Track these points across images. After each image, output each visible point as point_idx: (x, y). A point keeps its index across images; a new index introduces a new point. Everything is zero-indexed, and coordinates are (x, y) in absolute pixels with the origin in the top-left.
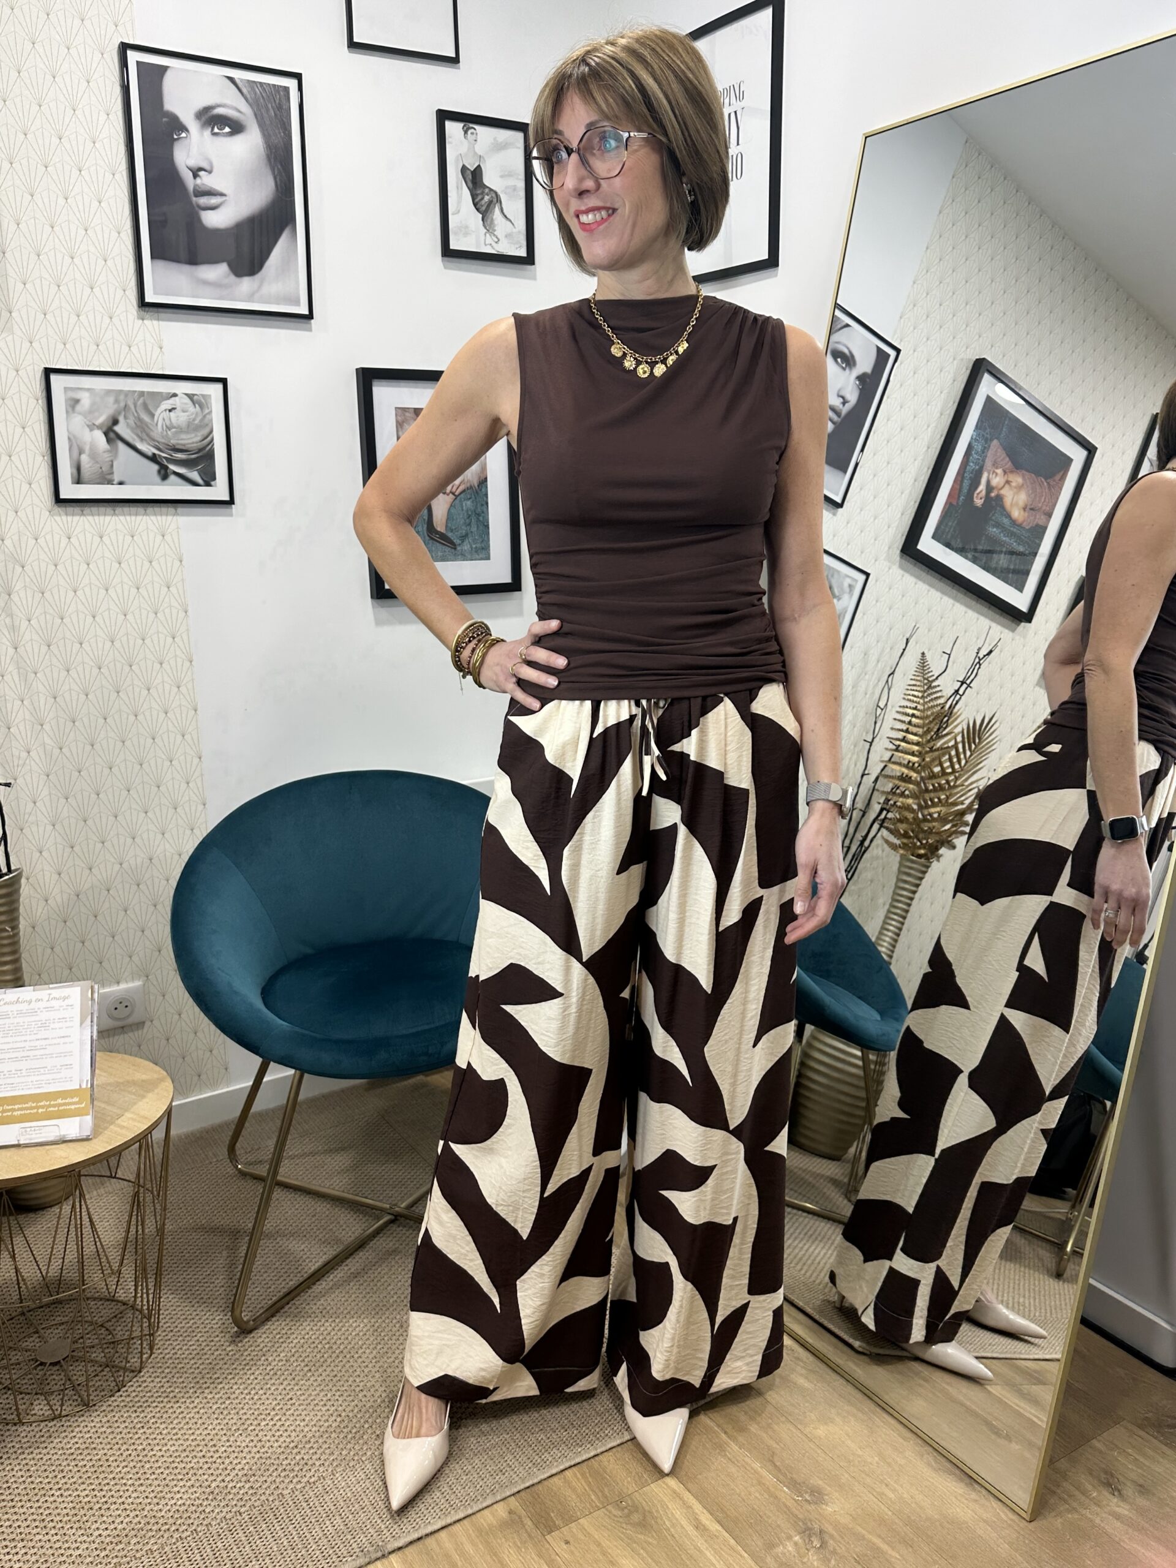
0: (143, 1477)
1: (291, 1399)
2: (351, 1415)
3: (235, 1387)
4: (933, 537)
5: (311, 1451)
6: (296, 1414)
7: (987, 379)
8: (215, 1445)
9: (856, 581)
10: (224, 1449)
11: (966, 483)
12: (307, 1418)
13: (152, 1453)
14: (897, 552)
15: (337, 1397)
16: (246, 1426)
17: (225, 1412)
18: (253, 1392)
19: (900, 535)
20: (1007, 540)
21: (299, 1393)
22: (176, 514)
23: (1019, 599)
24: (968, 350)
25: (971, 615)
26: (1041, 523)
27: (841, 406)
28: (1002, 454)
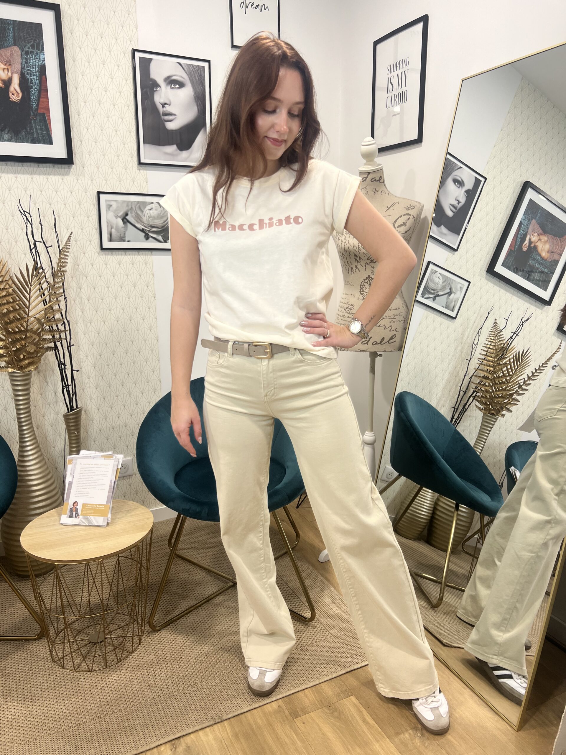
0: (120, 677)
1: (186, 646)
2: (211, 655)
3: (162, 639)
4: (502, 265)
5: (193, 671)
6: (187, 653)
7: (530, 189)
8: (152, 665)
9: (464, 285)
11: (519, 240)
12: (192, 656)
13: (125, 666)
14: (484, 272)
15: (206, 647)
16: (165, 657)
17: (157, 650)
18: (170, 642)
19: (486, 264)
20: (539, 266)
21: (189, 644)
22: (152, 255)
23: (546, 295)
24: (521, 177)
25: (521, 302)
26: (556, 258)
27: (457, 205)
28: (537, 226)
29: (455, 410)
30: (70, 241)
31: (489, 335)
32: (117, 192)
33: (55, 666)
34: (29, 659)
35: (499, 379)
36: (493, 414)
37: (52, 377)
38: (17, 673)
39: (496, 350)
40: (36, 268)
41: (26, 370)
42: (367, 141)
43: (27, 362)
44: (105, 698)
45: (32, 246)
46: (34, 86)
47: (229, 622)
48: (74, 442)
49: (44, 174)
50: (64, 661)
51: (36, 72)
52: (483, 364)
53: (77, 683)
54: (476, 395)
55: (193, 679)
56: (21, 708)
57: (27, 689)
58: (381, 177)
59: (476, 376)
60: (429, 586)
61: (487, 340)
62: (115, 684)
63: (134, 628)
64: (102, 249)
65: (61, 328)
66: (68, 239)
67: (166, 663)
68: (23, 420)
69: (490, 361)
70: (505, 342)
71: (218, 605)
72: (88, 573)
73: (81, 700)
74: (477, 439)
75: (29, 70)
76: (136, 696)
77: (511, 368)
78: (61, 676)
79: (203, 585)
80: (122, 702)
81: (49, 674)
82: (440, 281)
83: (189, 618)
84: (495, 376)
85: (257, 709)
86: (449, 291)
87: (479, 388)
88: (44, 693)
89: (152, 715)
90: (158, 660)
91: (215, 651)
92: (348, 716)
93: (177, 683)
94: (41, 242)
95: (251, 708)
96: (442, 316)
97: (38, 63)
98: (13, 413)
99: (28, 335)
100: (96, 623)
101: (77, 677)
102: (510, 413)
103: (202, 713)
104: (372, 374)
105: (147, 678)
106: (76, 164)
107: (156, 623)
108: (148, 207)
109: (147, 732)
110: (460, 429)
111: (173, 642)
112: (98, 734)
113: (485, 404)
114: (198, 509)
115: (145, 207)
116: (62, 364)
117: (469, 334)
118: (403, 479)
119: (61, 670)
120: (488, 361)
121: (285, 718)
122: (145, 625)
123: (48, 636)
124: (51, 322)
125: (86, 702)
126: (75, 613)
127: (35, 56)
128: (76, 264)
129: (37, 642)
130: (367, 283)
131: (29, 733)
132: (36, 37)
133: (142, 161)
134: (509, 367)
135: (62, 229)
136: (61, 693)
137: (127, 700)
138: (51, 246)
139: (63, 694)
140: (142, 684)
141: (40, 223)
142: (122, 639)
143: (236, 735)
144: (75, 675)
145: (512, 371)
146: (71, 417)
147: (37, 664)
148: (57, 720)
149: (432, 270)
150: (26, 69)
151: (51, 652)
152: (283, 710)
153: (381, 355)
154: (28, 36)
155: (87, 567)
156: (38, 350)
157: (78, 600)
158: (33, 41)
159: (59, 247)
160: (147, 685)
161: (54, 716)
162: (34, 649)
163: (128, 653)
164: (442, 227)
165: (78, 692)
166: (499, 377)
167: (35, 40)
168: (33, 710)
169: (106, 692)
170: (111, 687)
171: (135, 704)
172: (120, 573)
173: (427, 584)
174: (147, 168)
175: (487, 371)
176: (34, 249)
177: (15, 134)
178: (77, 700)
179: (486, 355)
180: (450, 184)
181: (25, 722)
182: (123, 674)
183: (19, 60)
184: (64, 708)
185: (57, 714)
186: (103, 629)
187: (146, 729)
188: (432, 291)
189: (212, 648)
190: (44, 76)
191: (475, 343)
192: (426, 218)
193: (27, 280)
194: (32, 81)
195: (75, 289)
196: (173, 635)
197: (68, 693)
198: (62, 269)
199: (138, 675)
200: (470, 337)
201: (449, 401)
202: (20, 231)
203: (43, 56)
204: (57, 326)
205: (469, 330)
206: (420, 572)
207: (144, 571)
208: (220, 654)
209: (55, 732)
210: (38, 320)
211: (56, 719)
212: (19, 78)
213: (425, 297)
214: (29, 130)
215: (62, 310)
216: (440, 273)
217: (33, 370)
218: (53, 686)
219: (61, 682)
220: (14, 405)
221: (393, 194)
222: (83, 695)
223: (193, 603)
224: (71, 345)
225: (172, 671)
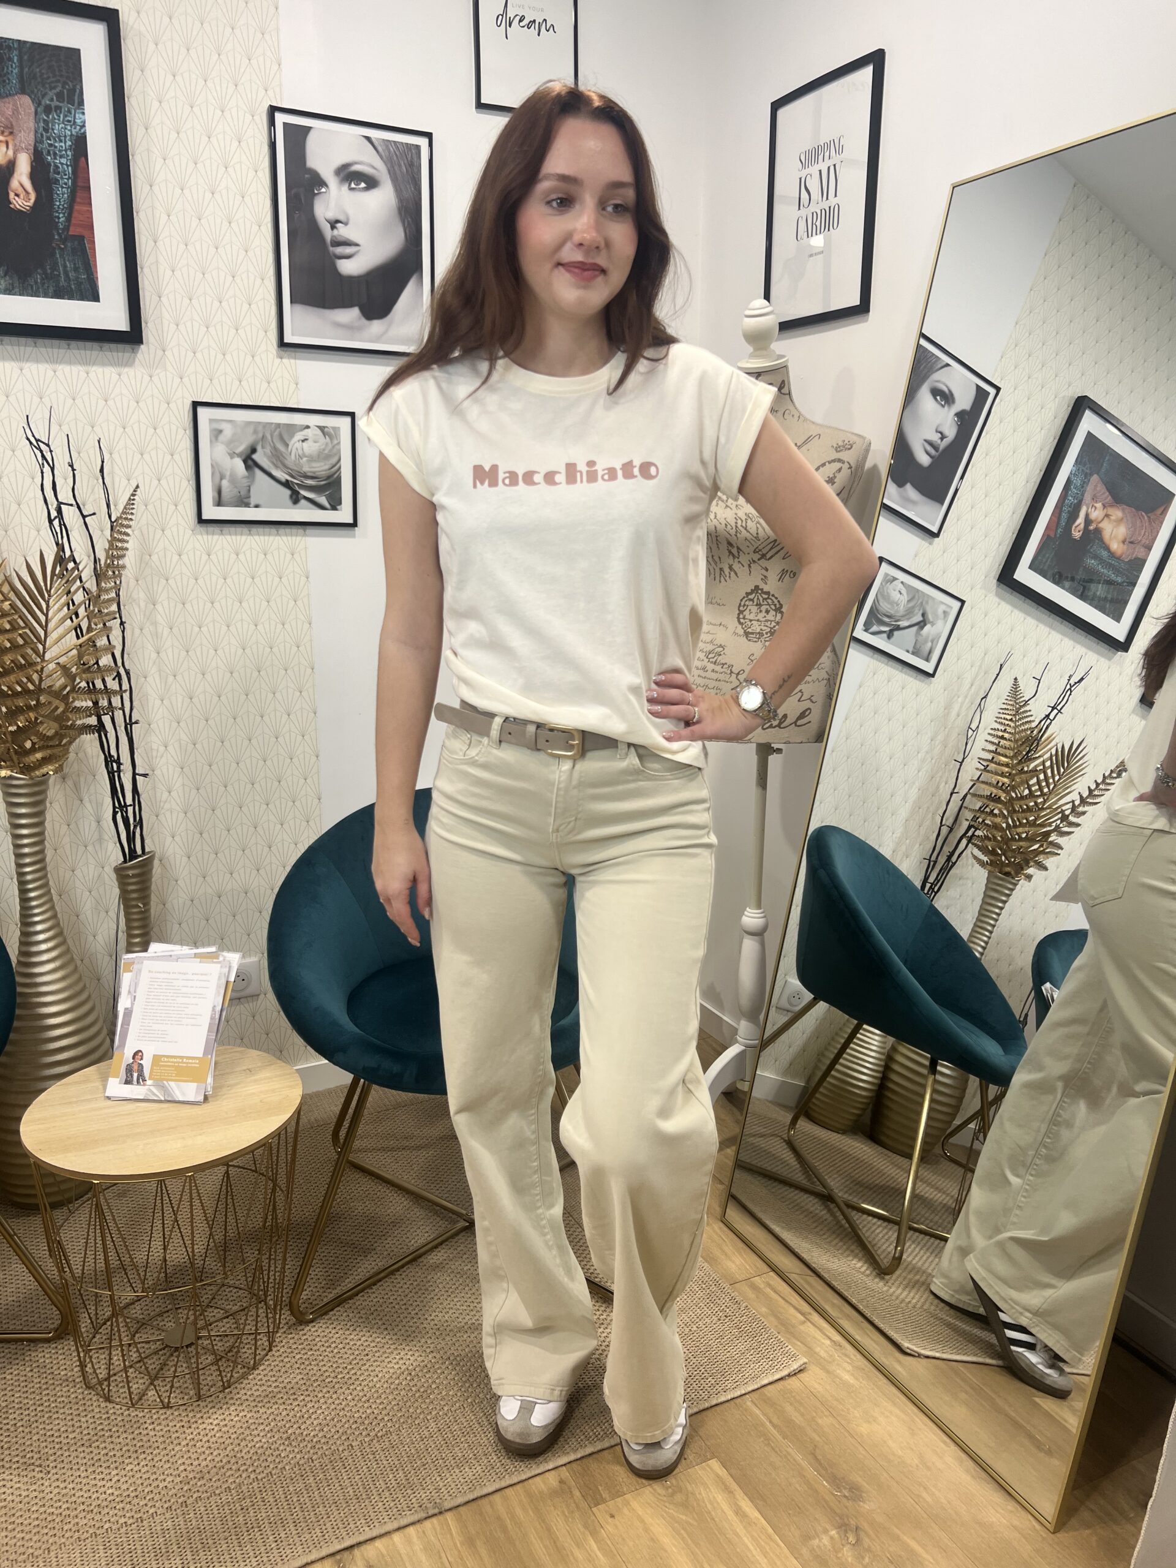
0: (228, 1419)
1: (367, 1355)
2: (420, 1374)
3: (317, 1339)
4: (1030, 567)
5: (381, 1407)
6: (370, 1369)
7: (1088, 413)
8: (294, 1394)
9: (951, 608)
10: (302, 1397)
11: (1064, 515)
12: (380, 1375)
13: (238, 1396)
14: (993, 582)
15: (408, 1357)
16: (324, 1378)
17: (307, 1363)
18: (333, 1345)
19: (997, 564)
20: (1105, 571)
21: (375, 1349)
22: (305, 535)
23: (1118, 630)
24: (1071, 388)
25: (1068, 643)
26: (1141, 555)
27: (939, 441)
28: (1101, 488)
29: (931, 864)
30: (133, 504)
31: (1001, 711)
32: (233, 402)
33: (90, 1396)
34: (35, 1381)
35: (1022, 802)
36: (1007, 874)
37: (92, 788)
38: (10, 1411)
39: (1016, 741)
40: (60, 560)
41: (37, 773)
42: (757, 306)
43: (39, 755)
44: (196, 1463)
45: (54, 514)
46: (62, 178)
47: (458, 1304)
48: (136, 924)
49: (80, 364)
50: (109, 1385)
51: (66, 150)
52: (988, 771)
53: (136, 1432)
54: (973, 835)
55: (381, 1425)
56: (18, 1485)
57: (31, 1445)
58: (783, 382)
59: (974, 795)
60: (873, 1229)
61: (998, 720)
62: (217, 1435)
63: (258, 1316)
64: (201, 521)
65: (113, 685)
66: (130, 499)
67: (325, 1390)
68: (29, 877)
69: (1003, 765)
70: (1034, 725)
71: (437, 1267)
72: (162, 1199)
73: (146, 1469)
74: (975, 925)
75: (51, 145)
76: (261, 1459)
77: (1046, 779)
78: (104, 1417)
79: (404, 1225)
80: (232, 1472)
81: (77, 1412)
82: (902, 597)
83: (374, 1295)
84: (1014, 795)
85: (515, 1487)
86: (921, 619)
87: (980, 820)
88: (67, 1454)
89: (295, 1500)
90: (307, 1384)
91: (429, 1366)
92: (704, 1502)
93: (348, 1432)
94: (71, 505)
95: (503, 1484)
96: (906, 670)
97: (70, 130)
98: (8, 864)
99: (43, 699)
100: (177, 1306)
101: (136, 1419)
102: (1044, 873)
103: (400, 1496)
104: (760, 790)
105: (284, 1423)
106: (148, 343)
107: (306, 1305)
108: (299, 436)
109: (283, 1535)
110: (941, 903)
111: (341, 1346)
112: (181, 1539)
113: (993, 852)
114: (396, 1068)
115: (292, 436)
116: (112, 762)
117: (961, 707)
118: (822, 1006)
119: (103, 1405)
120: (999, 764)
121: (573, 1505)
122: (281, 1309)
123: (76, 1333)
124: (91, 672)
125: (155, 1473)
126: (134, 1285)
127: (65, 116)
128: (146, 552)
129: (54, 1345)
130: (752, 600)
131: (35, 1538)
132: (68, 78)
133: (286, 341)
134: (1042, 776)
135: (117, 480)
136: (102, 1453)
137: (242, 1469)
138: (94, 514)
139: (107, 1454)
140: (273, 1434)
141: (71, 466)
142: (232, 1340)
143: (470, 1542)
144: (133, 1414)
145: (1048, 785)
146: (130, 873)
147: (54, 1392)
148: (95, 1511)
149: (886, 575)
150: (47, 142)
151: (82, 1366)
152: (570, 1488)
153: (779, 751)
154: (51, 75)
155: (161, 1187)
156: (63, 732)
157: (140, 1257)
158: (60, 85)
159: (110, 517)
160: (285, 1436)
161: (89, 1501)
162: (47, 1361)
163: (246, 1370)
164: (908, 486)
165: (139, 1451)
166: (1022, 798)
167: (65, 83)
168: (43, 1488)
169: (199, 1451)
170: (208, 1441)
171: (259, 1477)
172: (230, 1201)
173: (869, 1225)
174: (298, 354)
175: (996, 786)
176: (57, 520)
177: (19, 278)
178: (137, 1468)
179: (995, 752)
180: (926, 401)
181: (27, 1515)
182: (234, 1414)
183: (32, 124)
184: (109, 1484)
185: (94, 1497)
186: (192, 1318)
187: (281, 1529)
188: (886, 620)
189: (422, 1358)
190: (83, 159)
191: (974, 726)
192: (875, 468)
193: (42, 584)
194: (58, 167)
195: (142, 604)
196: (341, 1332)
197: (118, 1454)
198: (116, 563)
199: (265, 1416)
200: (963, 714)
201: (917, 846)
202: (28, 480)
203: (81, 116)
204: (104, 681)
205: (960, 700)
206: (855, 1200)
207: (280, 1196)
208: (439, 1371)
209: (89, 1535)
210: (64, 669)
211: (92, 1507)
212: (29, 162)
213: (871, 630)
214: (49, 271)
215: (114, 647)
216: (902, 582)
217: (51, 773)
218: (85, 1438)
219: (103, 1429)
220: (11, 847)
221: (808, 417)
222: (149, 1458)
223: (382, 1264)
224: (133, 721)
225: (338, 1408)
